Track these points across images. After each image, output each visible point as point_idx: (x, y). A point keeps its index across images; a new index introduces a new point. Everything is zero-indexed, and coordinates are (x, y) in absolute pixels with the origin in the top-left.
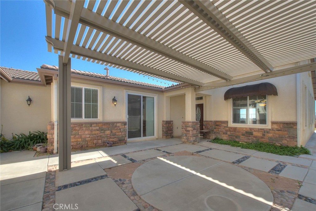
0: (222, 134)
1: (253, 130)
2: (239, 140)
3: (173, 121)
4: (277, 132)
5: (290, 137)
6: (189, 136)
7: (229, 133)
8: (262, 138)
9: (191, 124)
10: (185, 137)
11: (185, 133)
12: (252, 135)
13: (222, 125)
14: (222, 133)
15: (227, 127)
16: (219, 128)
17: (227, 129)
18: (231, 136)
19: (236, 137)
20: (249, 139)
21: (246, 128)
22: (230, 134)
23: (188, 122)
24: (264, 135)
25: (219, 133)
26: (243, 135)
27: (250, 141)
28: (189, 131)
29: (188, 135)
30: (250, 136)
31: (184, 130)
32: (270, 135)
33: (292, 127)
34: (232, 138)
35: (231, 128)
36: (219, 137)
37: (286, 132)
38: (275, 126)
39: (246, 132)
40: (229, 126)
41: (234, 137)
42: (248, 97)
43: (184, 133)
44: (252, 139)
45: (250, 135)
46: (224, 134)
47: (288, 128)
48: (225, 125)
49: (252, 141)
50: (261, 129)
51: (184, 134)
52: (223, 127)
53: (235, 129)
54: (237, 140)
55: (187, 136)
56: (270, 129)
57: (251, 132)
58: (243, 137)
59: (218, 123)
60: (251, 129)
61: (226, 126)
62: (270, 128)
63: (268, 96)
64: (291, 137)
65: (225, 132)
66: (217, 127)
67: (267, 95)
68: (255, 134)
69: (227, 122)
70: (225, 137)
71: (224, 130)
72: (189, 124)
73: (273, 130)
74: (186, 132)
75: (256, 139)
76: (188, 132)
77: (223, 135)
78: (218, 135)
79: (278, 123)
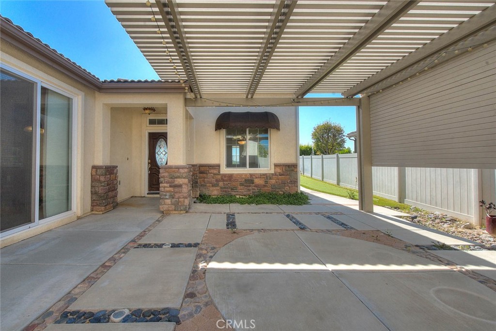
0: (209, 186)
1: (254, 177)
2: (237, 193)
3: (117, 167)
4: (280, 177)
5: (291, 181)
6: (179, 198)
7: (221, 184)
8: (265, 186)
9: (186, 170)
10: (168, 201)
11: (169, 191)
12: (253, 183)
13: (210, 172)
14: (211, 185)
15: (218, 175)
16: (204, 178)
17: (219, 177)
18: (225, 188)
19: (232, 189)
20: (249, 190)
21: (246, 175)
22: (223, 186)
23: (178, 168)
24: (266, 182)
25: (205, 185)
26: (241, 185)
27: (250, 193)
28: (180, 186)
29: (177, 195)
30: (250, 186)
31: (168, 185)
32: (273, 181)
33: (293, 170)
34: (226, 191)
35: (225, 175)
36: (206, 192)
37: (288, 177)
38: (279, 170)
39: (245, 180)
40: (221, 173)
41: (230, 190)
42: (248, 130)
43: (167, 192)
44: (253, 189)
45: (250, 183)
46: (213, 186)
47: (289, 171)
48: (215, 172)
49: (253, 192)
50: (264, 175)
51: (168, 194)
52: (212, 175)
53: (230, 176)
54: (233, 193)
55: (173, 198)
56: (272, 174)
57: (252, 180)
58: (242, 187)
59: (204, 167)
60: (251, 175)
61: (217, 172)
62: (273, 172)
63: (270, 131)
64: (293, 182)
65: (215, 183)
66: (202, 175)
67: (269, 129)
68: (257, 181)
69: (219, 166)
70: (215, 192)
71: (214, 180)
72: (181, 170)
73: (276, 175)
74: (171, 189)
75: (257, 189)
76: (176, 190)
77: (211, 189)
78: (204, 189)
79: (281, 166)
